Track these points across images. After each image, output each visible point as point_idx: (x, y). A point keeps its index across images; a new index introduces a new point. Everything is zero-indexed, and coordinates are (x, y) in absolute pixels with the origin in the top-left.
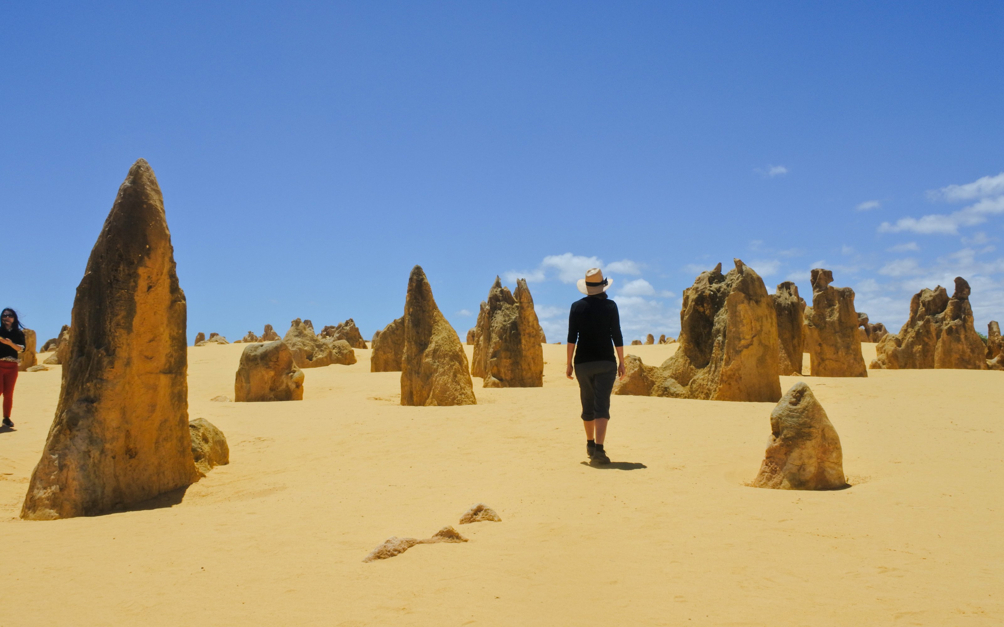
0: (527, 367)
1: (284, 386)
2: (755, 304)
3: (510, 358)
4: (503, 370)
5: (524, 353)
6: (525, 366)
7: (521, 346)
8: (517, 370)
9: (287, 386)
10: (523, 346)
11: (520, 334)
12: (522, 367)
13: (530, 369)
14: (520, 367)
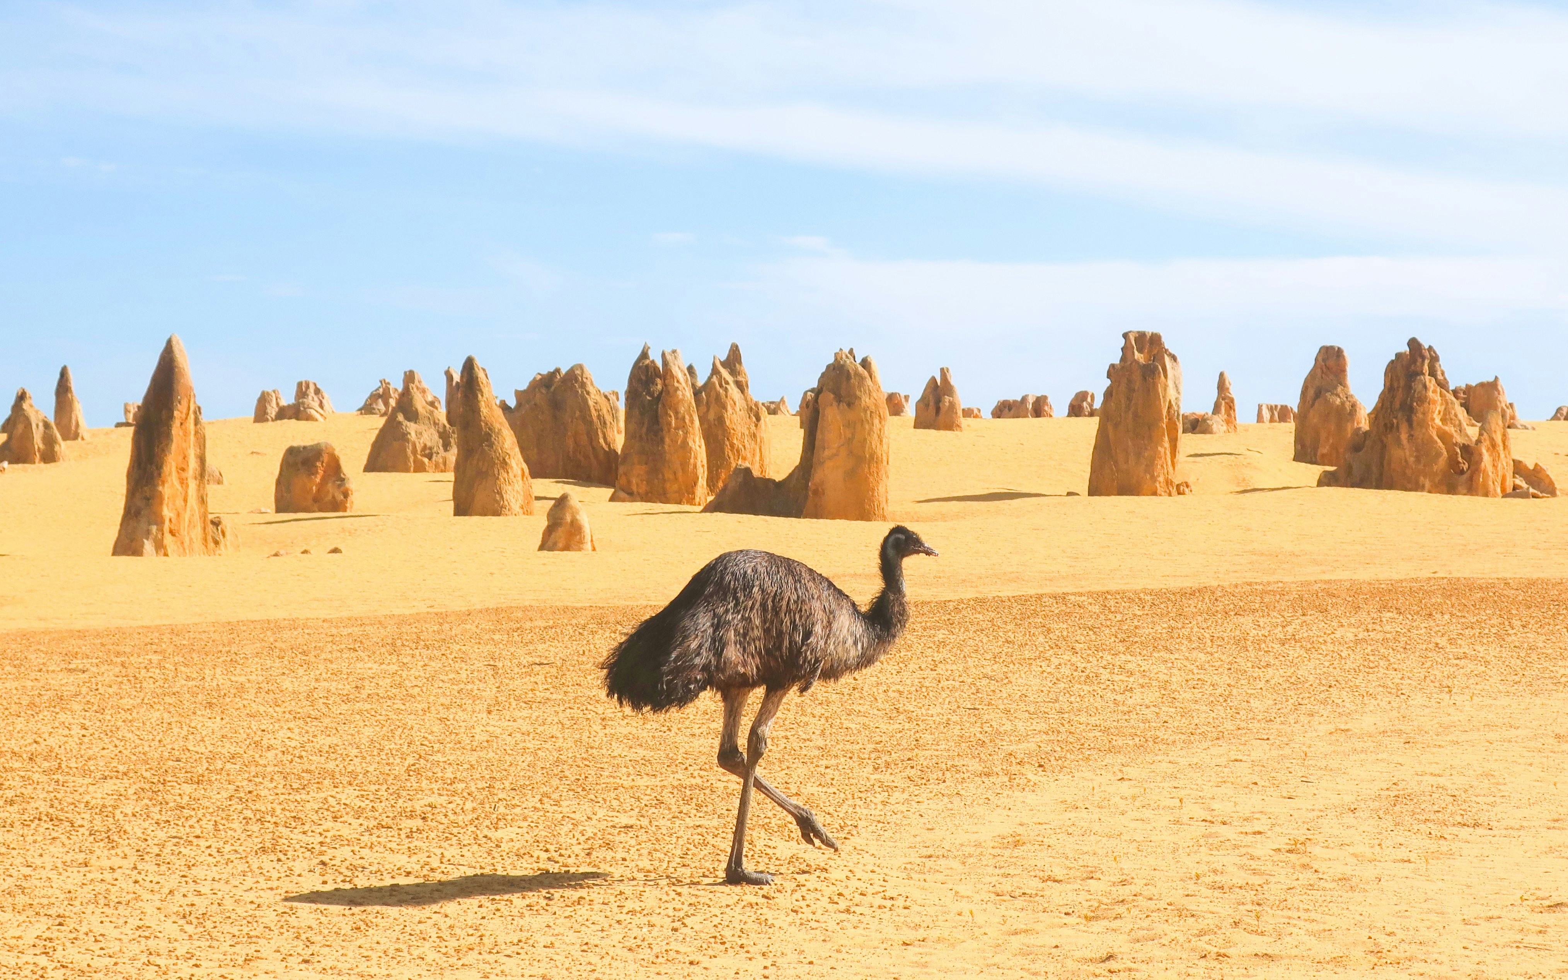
0: (671, 476)
1: (330, 497)
2: (846, 407)
3: (646, 464)
4: (634, 481)
5: (668, 456)
6: (669, 475)
7: (663, 447)
8: (656, 481)
9: (334, 497)
10: (666, 447)
11: (662, 430)
12: (663, 475)
13: (676, 479)
14: (660, 476)
